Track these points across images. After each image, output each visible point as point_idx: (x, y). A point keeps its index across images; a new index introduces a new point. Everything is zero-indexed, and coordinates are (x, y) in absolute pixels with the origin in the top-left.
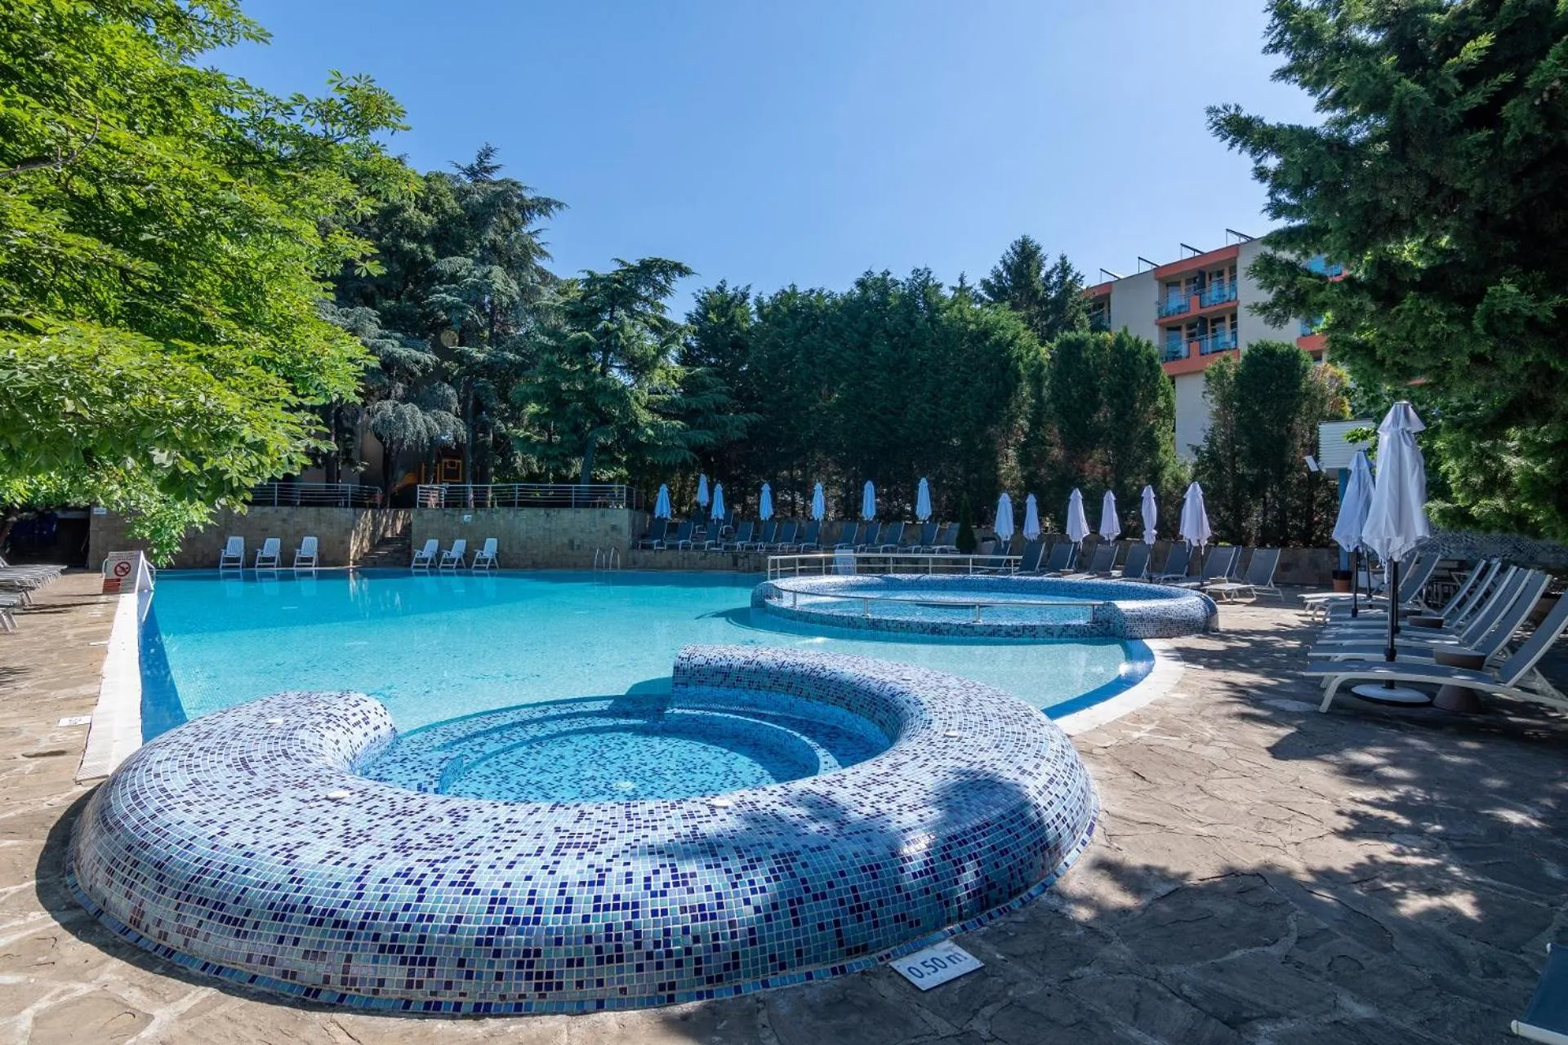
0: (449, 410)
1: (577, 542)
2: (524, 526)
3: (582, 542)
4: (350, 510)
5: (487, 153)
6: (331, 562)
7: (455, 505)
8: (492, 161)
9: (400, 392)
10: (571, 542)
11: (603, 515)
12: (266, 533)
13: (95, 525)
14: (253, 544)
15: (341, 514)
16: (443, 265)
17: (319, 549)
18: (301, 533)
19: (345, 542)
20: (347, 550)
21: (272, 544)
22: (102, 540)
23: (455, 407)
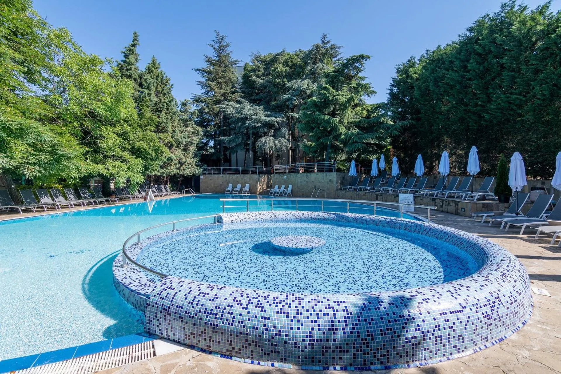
0: (284, 137)
1: (317, 187)
2: (299, 180)
3: (319, 186)
4: (257, 175)
5: (324, 37)
6: (252, 193)
7: (293, 172)
8: (327, 40)
9: (272, 133)
10: (315, 187)
11: (326, 176)
12: (238, 183)
13: (201, 181)
14: (234, 186)
15: (256, 176)
16: (289, 84)
17: (250, 188)
18: (246, 183)
19: (256, 186)
20: (257, 189)
21: (239, 186)
22: (202, 185)
23: (287, 136)
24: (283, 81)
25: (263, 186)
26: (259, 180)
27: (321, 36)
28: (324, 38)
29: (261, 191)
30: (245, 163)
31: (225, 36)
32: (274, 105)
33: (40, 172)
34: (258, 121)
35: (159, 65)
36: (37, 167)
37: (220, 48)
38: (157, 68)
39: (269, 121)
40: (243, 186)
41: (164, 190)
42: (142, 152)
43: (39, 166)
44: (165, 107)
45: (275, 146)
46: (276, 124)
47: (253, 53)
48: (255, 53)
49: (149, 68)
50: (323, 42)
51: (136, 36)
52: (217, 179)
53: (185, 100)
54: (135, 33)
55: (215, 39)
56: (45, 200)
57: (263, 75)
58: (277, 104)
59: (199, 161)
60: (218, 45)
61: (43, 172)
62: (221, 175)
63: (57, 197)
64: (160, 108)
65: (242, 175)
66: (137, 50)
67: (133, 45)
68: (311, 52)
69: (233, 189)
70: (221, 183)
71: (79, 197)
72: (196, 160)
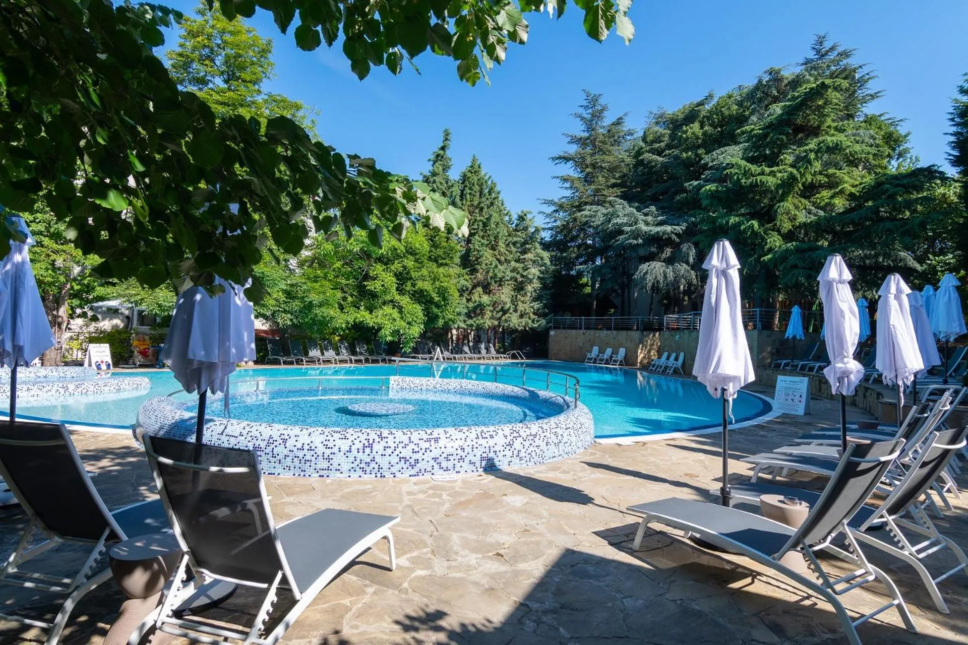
0: (687, 261)
4: (640, 333)
6: (628, 364)
9: (667, 255)
12: (608, 345)
13: (551, 339)
14: (602, 351)
15: (635, 335)
16: (707, 159)
17: (626, 355)
18: (621, 346)
19: (636, 352)
20: (637, 357)
21: (609, 351)
22: (553, 346)
23: (691, 260)
24: (697, 155)
25: (649, 352)
26: (641, 342)
27: (813, 39)
28: (821, 43)
29: (645, 361)
30: (651, 309)
31: (600, 95)
32: (679, 201)
33: (291, 320)
34: (636, 235)
35: (479, 167)
36: (289, 315)
37: (593, 115)
38: (475, 172)
39: (658, 232)
40: (615, 352)
41: (484, 351)
42: (424, 296)
43: (292, 314)
44: (481, 228)
45: (665, 277)
46: (673, 236)
47: (651, 113)
48: (655, 111)
49: (465, 175)
50: (818, 52)
51: (447, 135)
52: (576, 337)
53: (523, 212)
54: (446, 131)
55: (585, 103)
56: (314, 353)
57: (669, 147)
58: (686, 198)
59: (545, 306)
60: (590, 111)
61: (294, 320)
62: (582, 331)
63: (327, 350)
64: (474, 229)
65: (615, 332)
66: (449, 153)
67: (443, 148)
68: (759, 86)
69: (611, 357)
70: (581, 344)
71: (354, 353)
72: (536, 305)
